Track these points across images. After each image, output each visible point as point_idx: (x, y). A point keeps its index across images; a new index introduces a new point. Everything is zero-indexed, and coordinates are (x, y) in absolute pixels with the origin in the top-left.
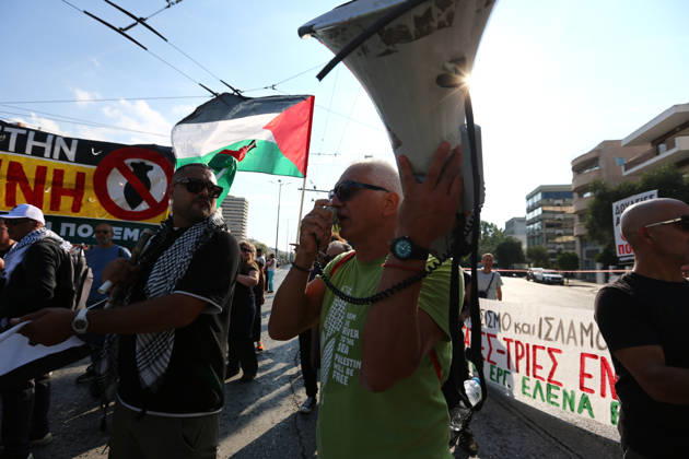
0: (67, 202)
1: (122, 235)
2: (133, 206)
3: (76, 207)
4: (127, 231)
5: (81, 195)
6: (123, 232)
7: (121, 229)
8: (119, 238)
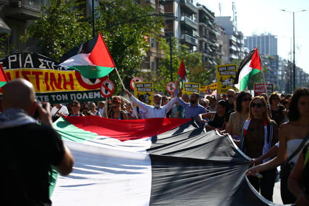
0: (68, 87)
1: (93, 96)
2: (94, 82)
3: (73, 88)
4: (95, 93)
5: (73, 83)
6: (93, 94)
7: (92, 93)
8: (92, 97)
